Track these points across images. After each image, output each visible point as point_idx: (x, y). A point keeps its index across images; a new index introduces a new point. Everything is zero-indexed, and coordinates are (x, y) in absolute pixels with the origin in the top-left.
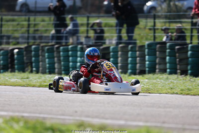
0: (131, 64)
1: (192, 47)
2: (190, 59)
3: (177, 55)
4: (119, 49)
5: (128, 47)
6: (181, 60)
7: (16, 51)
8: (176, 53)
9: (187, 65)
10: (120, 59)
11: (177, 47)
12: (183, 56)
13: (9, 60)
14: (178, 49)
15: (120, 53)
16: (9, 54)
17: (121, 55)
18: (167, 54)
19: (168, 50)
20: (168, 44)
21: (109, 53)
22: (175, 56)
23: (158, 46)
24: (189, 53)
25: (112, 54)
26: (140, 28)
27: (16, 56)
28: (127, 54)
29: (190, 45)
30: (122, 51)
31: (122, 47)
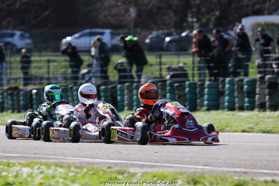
0: (136, 101)
1: (190, 84)
2: (188, 96)
3: (176, 92)
4: (125, 88)
5: (132, 85)
6: (179, 97)
7: (34, 91)
8: (175, 90)
9: (185, 101)
10: (126, 97)
11: (176, 85)
12: (181, 93)
13: (29, 100)
14: (177, 86)
15: (126, 91)
16: (29, 96)
17: (128, 93)
18: (168, 91)
19: (168, 88)
20: (168, 82)
21: (116, 92)
22: (174, 93)
23: (159, 84)
24: (187, 89)
25: (119, 92)
26: (151, 65)
27: (34, 97)
28: (132, 92)
29: (187, 83)
30: (128, 90)
31: (128, 86)
